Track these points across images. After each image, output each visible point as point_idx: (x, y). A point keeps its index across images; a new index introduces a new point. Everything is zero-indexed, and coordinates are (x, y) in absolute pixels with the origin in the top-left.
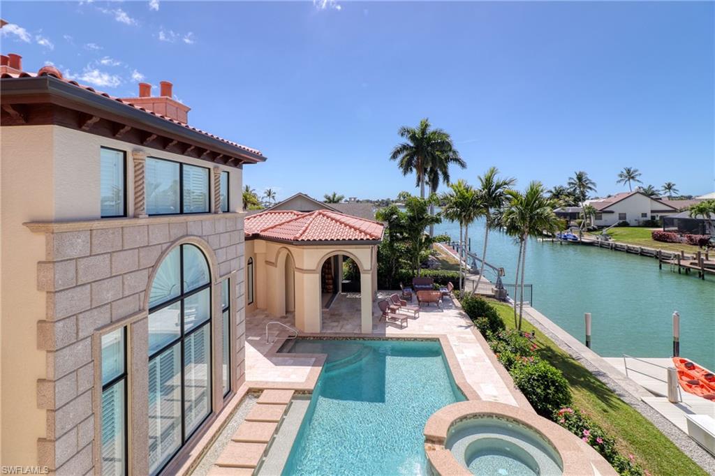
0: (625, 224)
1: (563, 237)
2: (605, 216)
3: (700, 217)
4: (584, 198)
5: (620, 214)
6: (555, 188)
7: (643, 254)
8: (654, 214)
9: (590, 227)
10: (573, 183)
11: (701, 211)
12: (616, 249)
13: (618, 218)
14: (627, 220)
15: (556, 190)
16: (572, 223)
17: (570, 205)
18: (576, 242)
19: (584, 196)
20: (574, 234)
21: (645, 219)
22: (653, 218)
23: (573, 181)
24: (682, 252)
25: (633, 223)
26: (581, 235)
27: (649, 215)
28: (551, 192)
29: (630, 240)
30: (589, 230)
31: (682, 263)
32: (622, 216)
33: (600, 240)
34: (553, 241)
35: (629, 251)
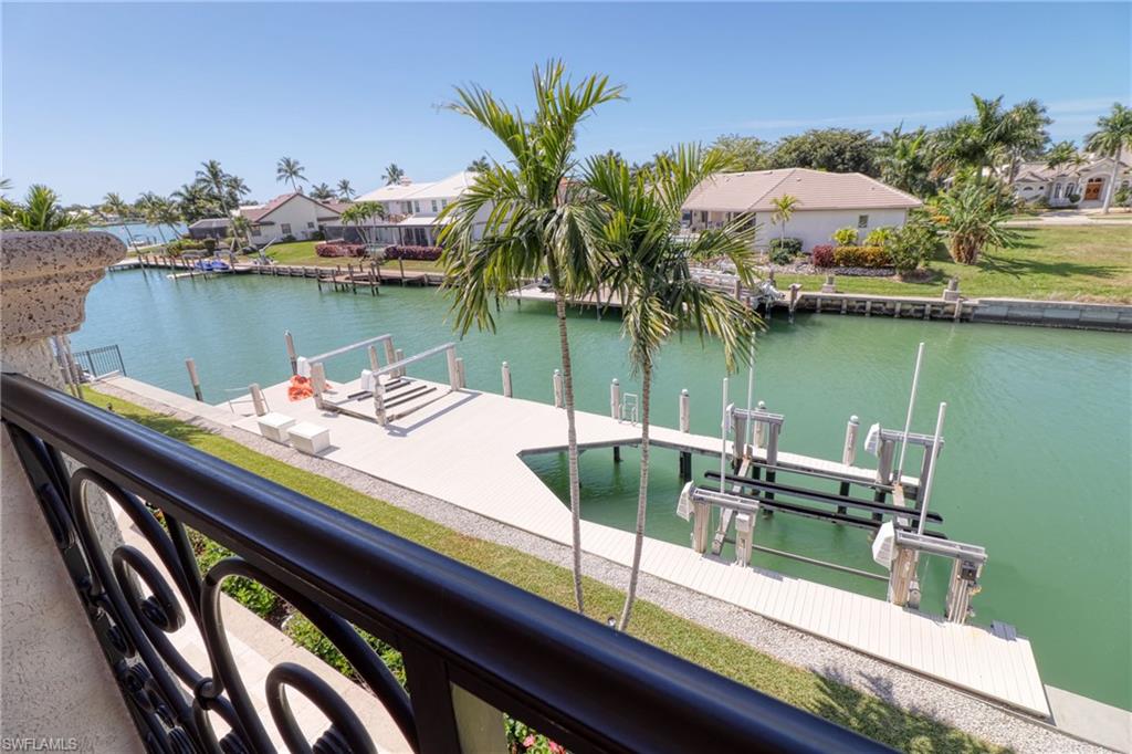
0: (290, 240)
1: (205, 267)
2: (263, 230)
3: (351, 223)
4: (234, 203)
5: (282, 226)
6: (185, 187)
7: (307, 275)
8: (322, 223)
9: (248, 249)
10: (205, 180)
11: (352, 216)
12: (278, 274)
13: (281, 231)
14: (293, 234)
15: (187, 191)
16: (222, 244)
17: (216, 216)
18: (227, 273)
19: (236, 200)
20: (222, 261)
21: (312, 230)
22: (321, 228)
23: (203, 176)
24: (339, 267)
25: (300, 236)
26: (233, 261)
27: (316, 224)
28: (181, 194)
29: (295, 260)
30: (246, 253)
31: (338, 279)
32: (286, 228)
33: (258, 265)
34: (192, 276)
35: (293, 274)
